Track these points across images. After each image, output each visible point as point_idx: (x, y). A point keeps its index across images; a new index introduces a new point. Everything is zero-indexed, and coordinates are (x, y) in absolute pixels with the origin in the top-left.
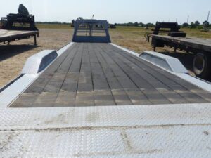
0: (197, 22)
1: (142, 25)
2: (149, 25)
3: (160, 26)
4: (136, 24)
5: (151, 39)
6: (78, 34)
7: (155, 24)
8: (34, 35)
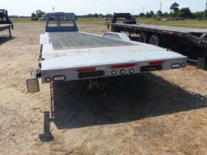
0: (152, 12)
1: (102, 16)
2: (108, 16)
3: (117, 16)
4: (96, 16)
5: (110, 27)
6: (49, 25)
7: (113, 14)
8: (9, 28)
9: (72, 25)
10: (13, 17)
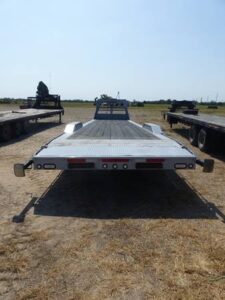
6: (100, 112)
8: (59, 113)
9: (124, 113)
10: (65, 101)
